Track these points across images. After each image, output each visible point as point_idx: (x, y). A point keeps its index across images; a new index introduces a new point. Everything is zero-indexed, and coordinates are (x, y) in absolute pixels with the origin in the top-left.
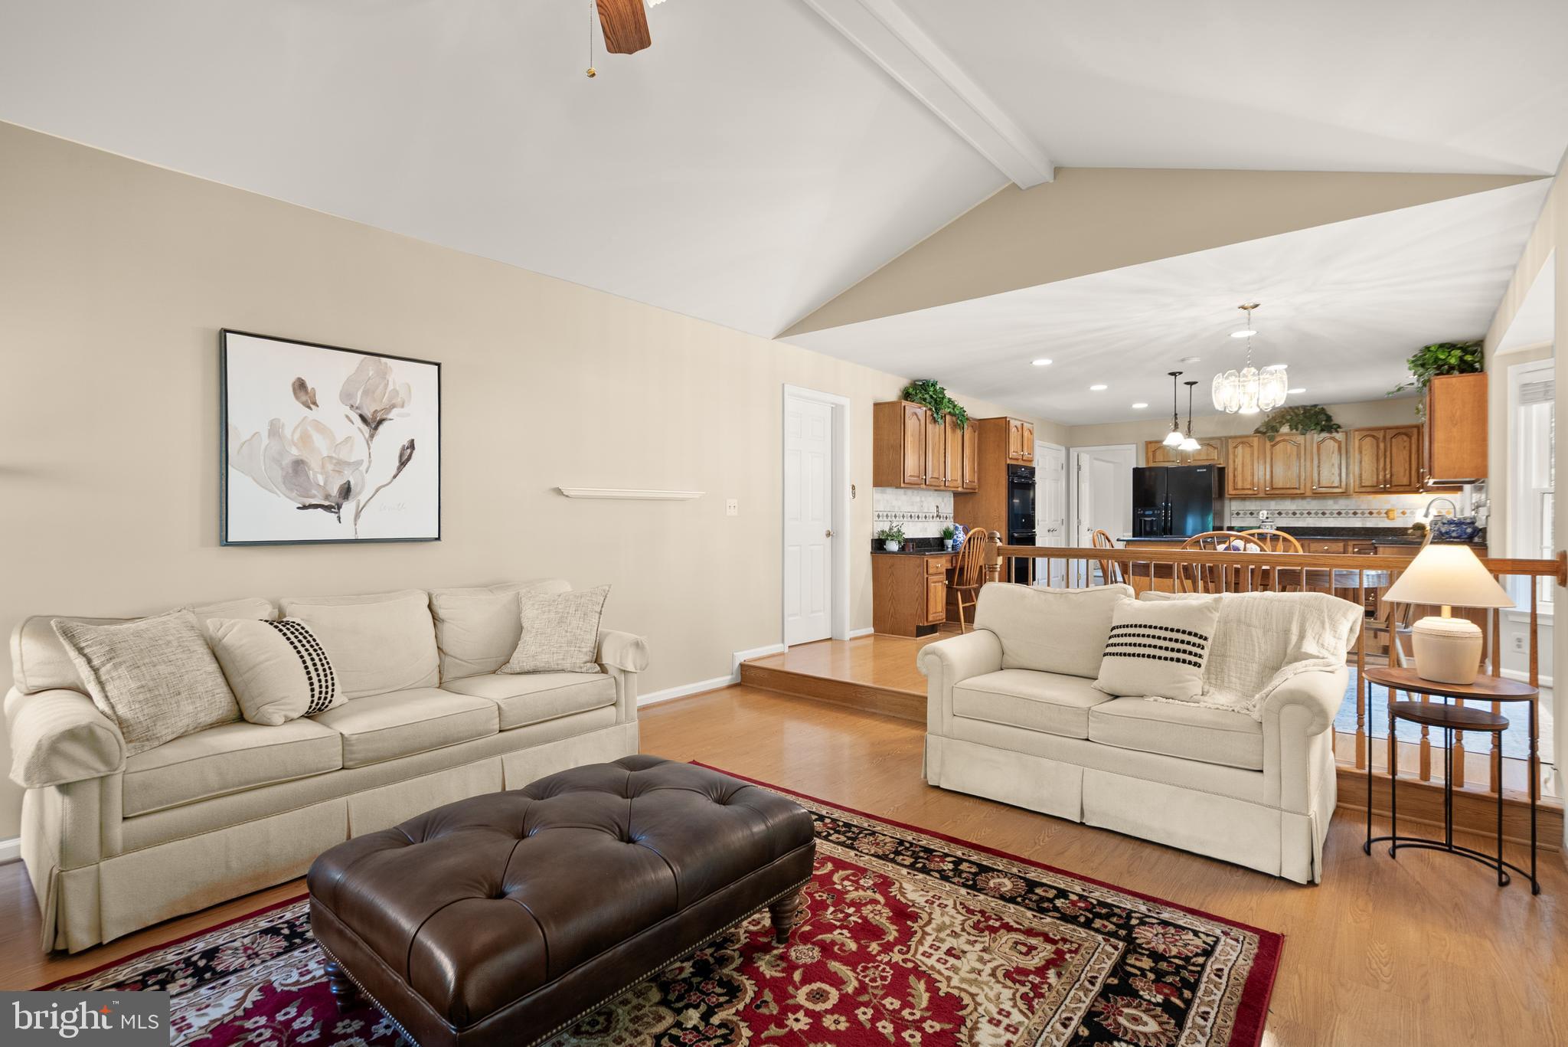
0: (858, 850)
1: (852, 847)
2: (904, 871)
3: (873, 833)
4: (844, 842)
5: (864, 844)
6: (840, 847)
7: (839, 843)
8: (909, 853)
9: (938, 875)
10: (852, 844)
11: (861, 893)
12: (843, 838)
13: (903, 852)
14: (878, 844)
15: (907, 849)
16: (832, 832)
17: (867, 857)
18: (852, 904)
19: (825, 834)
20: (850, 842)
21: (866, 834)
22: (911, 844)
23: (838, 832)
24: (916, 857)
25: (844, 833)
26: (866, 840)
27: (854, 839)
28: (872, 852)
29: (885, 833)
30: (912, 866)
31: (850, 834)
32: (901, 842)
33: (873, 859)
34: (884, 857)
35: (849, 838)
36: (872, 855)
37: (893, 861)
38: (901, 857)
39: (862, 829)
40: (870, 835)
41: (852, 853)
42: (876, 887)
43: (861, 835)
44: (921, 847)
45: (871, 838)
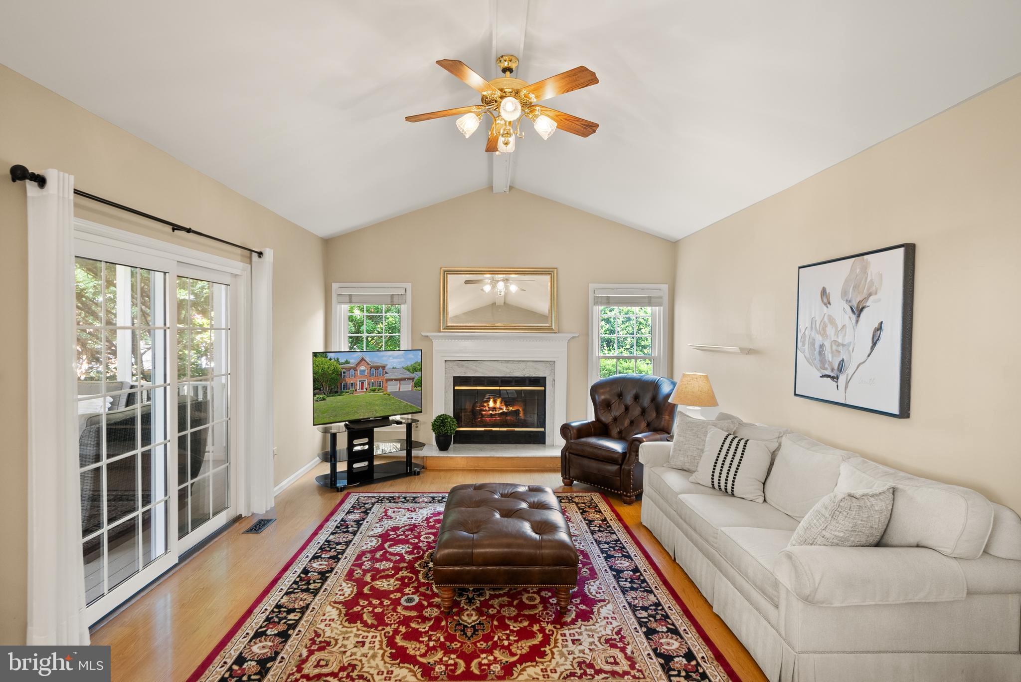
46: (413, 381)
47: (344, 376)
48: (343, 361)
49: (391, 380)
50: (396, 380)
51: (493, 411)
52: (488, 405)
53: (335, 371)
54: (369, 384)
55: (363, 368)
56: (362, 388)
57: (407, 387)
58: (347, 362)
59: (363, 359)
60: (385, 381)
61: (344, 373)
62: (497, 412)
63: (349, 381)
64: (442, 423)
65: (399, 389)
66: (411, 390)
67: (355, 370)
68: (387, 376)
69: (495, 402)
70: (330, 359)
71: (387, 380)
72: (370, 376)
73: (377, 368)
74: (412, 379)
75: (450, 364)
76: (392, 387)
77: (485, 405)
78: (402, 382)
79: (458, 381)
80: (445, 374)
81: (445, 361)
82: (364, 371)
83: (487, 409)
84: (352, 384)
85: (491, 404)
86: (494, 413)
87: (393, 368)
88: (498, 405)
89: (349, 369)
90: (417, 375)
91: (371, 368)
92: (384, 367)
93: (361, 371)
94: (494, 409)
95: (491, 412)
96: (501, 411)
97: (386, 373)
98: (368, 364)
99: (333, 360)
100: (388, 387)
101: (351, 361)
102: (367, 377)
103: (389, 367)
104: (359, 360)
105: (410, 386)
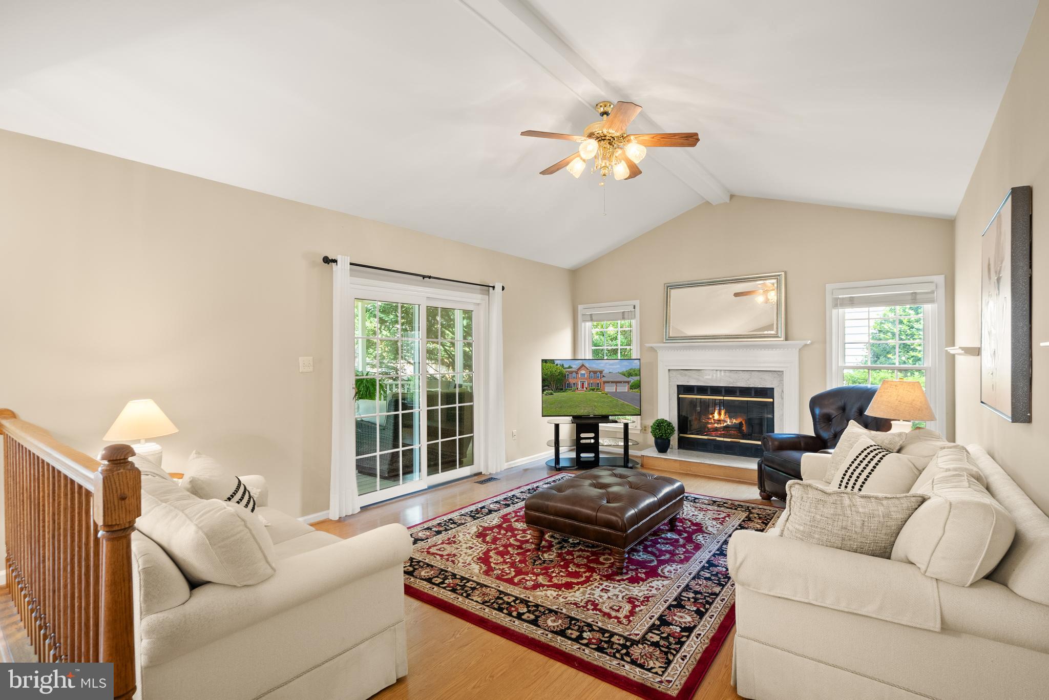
0: (498, 590)
1: (501, 592)
2: (475, 579)
3: (484, 603)
4: (505, 595)
5: (493, 593)
6: (509, 592)
7: (509, 595)
8: (466, 589)
9: (457, 577)
10: (500, 594)
11: (501, 567)
12: (506, 598)
13: (469, 589)
14: (483, 595)
15: (466, 591)
16: (513, 604)
17: (493, 586)
18: (507, 563)
19: (517, 602)
20: (501, 596)
21: (489, 602)
22: (462, 595)
23: (508, 603)
24: (463, 587)
25: (504, 602)
26: (490, 597)
27: (498, 598)
28: (489, 589)
29: (476, 603)
30: (468, 581)
31: (501, 601)
32: (468, 596)
33: (490, 585)
34: (482, 586)
35: (501, 599)
36: (489, 587)
37: (478, 584)
38: (473, 586)
39: (491, 606)
40: (487, 602)
41: (501, 589)
42: (494, 569)
43: (492, 601)
44: (457, 593)
45: (486, 599)
46: (629, 384)
47: (568, 378)
48: (567, 367)
49: (608, 382)
50: (612, 382)
51: (718, 424)
52: (713, 417)
53: (561, 373)
54: (588, 384)
55: (583, 372)
56: (583, 388)
57: (625, 389)
58: (570, 367)
59: (583, 365)
60: (602, 384)
61: (568, 375)
62: (722, 425)
63: (572, 381)
64: (658, 426)
65: (616, 390)
66: (627, 391)
67: (577, 373)
68: (604, 379)
69: (720, 414)
70: (557, 365)
71: (605, 382)
72: (590, 378)
73: (595, 372)
74: (628, 382)
75: (674, 373)
76: (609, 389)
77: (711, 417)
78: (618, 384)
79: (683, 389)
80: (669, 382)
81: (669, 370)
82: (585, 374)
83: (713, 421)
84: (574, 384)
85: (716, 416)
86: (719, 426)
87: (610, 373)
88: (722, 417)
89: (571, 373)
90: (633, 380)
91: (590, 372)
92: (601, 372)
93: (581, 374)
94: (719, 421)
95: (716, 425)
96: (725, 424)
97: (603, 376)
98: (588, 369)
99: (559, 366)
100: (606, 388)
101: (573, 366)
102: (586, 379)
103: (606, 372)
104: (580, 366)
105: (627, 388)
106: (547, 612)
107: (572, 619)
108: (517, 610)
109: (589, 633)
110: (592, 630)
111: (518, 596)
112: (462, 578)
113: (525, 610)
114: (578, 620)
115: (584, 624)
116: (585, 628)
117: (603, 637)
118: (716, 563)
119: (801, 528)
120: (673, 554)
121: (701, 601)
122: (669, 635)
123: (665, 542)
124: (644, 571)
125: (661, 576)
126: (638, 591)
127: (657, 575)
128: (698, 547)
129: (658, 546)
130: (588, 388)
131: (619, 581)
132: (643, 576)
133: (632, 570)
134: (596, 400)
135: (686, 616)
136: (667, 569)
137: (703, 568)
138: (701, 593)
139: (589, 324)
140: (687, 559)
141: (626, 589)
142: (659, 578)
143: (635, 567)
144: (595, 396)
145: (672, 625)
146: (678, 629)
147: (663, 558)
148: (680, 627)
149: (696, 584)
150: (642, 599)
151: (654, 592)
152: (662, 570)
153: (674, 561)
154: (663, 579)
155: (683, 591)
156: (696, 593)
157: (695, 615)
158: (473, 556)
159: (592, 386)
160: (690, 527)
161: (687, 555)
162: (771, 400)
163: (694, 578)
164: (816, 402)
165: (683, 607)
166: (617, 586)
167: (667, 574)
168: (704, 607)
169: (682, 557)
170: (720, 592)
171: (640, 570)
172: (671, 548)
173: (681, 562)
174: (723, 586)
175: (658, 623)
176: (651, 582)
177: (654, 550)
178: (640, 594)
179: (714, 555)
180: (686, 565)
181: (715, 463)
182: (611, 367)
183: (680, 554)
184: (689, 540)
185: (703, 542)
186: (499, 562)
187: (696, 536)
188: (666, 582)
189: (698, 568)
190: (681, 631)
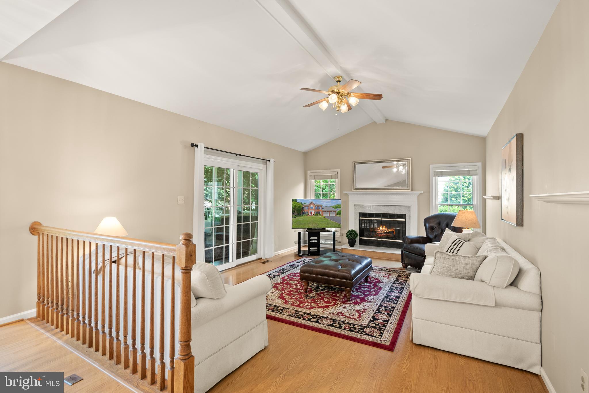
0: (294, 310)
1: (296, 311)
2: (281, 306)
3: (290, 315)
5: (293, 312)
6: (300, 311)
7: (300, 312)
8: (278, 310)
9: (272, 305)
10: (296, 312)
11: (291, 301)
12: (299, 313)
13: (280, 310)
14: (288, 312)
15: (279, 311)
16: (304, 315)
17: (291, 308)
18: (293, 299)
19: (306, 314)
20: (297, 312)
21: (292, 315)
22: (278, 313)
23: (301, 315)
24: (277, 309)
25: (300, 315)
26: (292, 313)
27: (296, 313)
28: (290, 310)
29: (286, 316)
30: (278, 307)
31: (298, 315)
32: (281, 313)
33: (289, 308)
34: (286, 309)
35: (297, 313)
36: (290, 309)
37: (284, 308)
38: (281, 309)
39: (294, 316)
40: (291, 315)
41: (296, 309)
42: (288, 301)
43: (294, 314)
44: (275, 312)
45: (290, 314)
46: (336, 212)
47: (304, 209)
48: (303, 203)
49: (325, 211)
50: (327, 211)
51: (382, 231)
53: (300, 207)
54: (315, 212)
55: (312, 206)
56: (312, 214)
57: (334, 214)
58: (305, 204)
59: (312, 203)
60: (322, 212)
61: (304, 208)
62: (384, 232)
63: (306, 211)
64: (350, 233)
65: (329, 215)
66: (335, 216)
67: (309, 207)
68: (323, 210)
70: (298, 202)
71: (323, 211)
72: (315, 209)
73: (318, 206)
74: (336, 211)
75: (358, 206)
76: (326, 215)
77: (379, 228)
78: (330, 212)
79: (362, 215)
80: (355, 211)
81: (355, 205)
82: (313, 207)
83: (379, 230)
84: (307, 212)
85: (381, 228)
87: (326, 206)
88: (384, 228)
89: (306, 206)
90: (338, 210)
91: (316, 206)
92: (321, 206)
93: (311, 207)
94: (382, 230)
95: (381, 232)
97: (323, 208)
98: (314, 204)
99: (299, 203)
100: (324, 214)
101: (307, 203)
102: (313, 209)
103: (324, 206)
104: (310, 203)
105: (335, 214)
106: (321, 318)
107: (334, 320)
108: (307, 317)
109: (344, 325)
110: (345, 324)
111: (305, 312)
112: (275, 306)
113: (311, 317)
114: (337, 320)
115: (340, 321)
116: (341, 323)
117: (350, 326)
118: (390, 295)
119: (440, 271)
120: (370, 292)
121: (388, 310)
122: (379, 324)
123: (365, 287)
124: (359, 299)
125: (368, 301)
126: (360, 307)
127: (366, 301)
128: (380, 289)
129: (362, 289)
130: (315, 215)
131: (349, 304)
132: (359, 301)
133: (353, 299)
134: (319, 220)
135: (384, 316)
136: (369, 298)
137: (385, 297)
138: (387, 307)
139: (313, 181)
140: (377, 294)
141: (354, 307)
142: (367, 302)
143: (354, 298)
144: (318, 218)
145: (379, 320)
146: (382, 321)
147: (366, 294)
148: (383, 320)
149: (384, 304)
150: (362, 310)
151: (366, 307)
152: (367, 299)
153: (371, 295)
154: (368, 302)
155: (379, 306)
156: (385, 307)
157: (387, 316)
158: (275, 296)
159: (316, 213)
160: (374, 280)
161: (376, 292)
162: (404, 220)
163: (382, 301)
164: (426, 221)
165: (381, 313)
166: (349, 306)
167: (370, 300)
168: (390, 312)
169: (375, 293)
170: (395, 306)
171: (357, 299)
172: (368, 289)
173: (375, 295)
174: (396, 304)
175: (372, 319)
176: (364, 304)
177: (361, 290)
178: (361, 309)
179: (388, 291)
180: (377, 296)
181: (379, 251)
182: (326, 203)
183: (373, 292)
184: (375, 285)
185: (382, 286)
186: (289, 298)
187: (378, 284)
188: (370, 303)
189: (383, 297)
190: (383, 322)
